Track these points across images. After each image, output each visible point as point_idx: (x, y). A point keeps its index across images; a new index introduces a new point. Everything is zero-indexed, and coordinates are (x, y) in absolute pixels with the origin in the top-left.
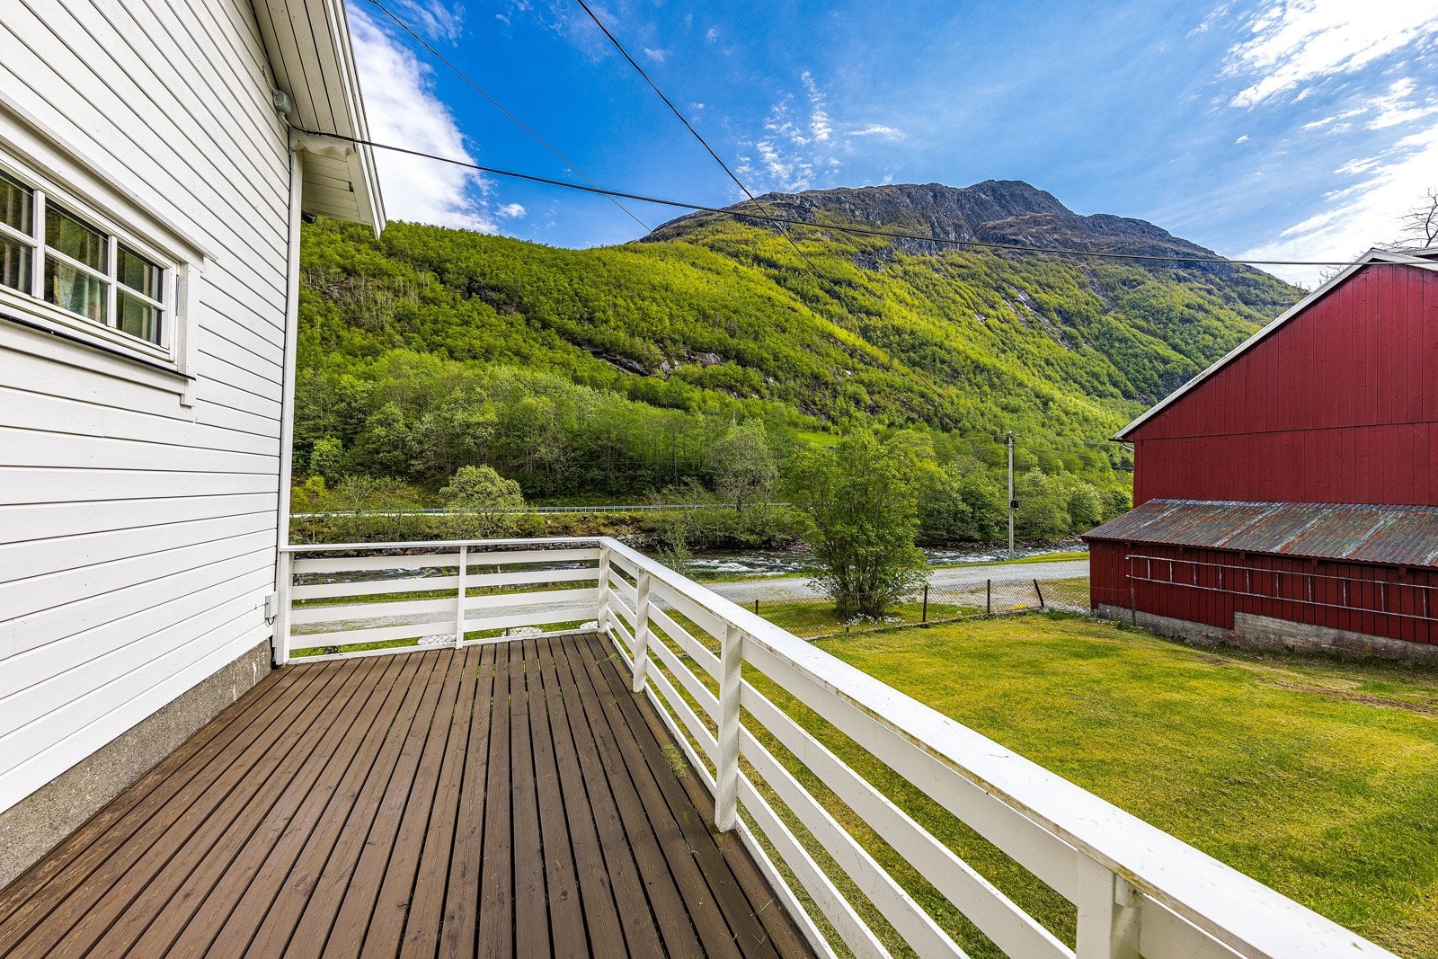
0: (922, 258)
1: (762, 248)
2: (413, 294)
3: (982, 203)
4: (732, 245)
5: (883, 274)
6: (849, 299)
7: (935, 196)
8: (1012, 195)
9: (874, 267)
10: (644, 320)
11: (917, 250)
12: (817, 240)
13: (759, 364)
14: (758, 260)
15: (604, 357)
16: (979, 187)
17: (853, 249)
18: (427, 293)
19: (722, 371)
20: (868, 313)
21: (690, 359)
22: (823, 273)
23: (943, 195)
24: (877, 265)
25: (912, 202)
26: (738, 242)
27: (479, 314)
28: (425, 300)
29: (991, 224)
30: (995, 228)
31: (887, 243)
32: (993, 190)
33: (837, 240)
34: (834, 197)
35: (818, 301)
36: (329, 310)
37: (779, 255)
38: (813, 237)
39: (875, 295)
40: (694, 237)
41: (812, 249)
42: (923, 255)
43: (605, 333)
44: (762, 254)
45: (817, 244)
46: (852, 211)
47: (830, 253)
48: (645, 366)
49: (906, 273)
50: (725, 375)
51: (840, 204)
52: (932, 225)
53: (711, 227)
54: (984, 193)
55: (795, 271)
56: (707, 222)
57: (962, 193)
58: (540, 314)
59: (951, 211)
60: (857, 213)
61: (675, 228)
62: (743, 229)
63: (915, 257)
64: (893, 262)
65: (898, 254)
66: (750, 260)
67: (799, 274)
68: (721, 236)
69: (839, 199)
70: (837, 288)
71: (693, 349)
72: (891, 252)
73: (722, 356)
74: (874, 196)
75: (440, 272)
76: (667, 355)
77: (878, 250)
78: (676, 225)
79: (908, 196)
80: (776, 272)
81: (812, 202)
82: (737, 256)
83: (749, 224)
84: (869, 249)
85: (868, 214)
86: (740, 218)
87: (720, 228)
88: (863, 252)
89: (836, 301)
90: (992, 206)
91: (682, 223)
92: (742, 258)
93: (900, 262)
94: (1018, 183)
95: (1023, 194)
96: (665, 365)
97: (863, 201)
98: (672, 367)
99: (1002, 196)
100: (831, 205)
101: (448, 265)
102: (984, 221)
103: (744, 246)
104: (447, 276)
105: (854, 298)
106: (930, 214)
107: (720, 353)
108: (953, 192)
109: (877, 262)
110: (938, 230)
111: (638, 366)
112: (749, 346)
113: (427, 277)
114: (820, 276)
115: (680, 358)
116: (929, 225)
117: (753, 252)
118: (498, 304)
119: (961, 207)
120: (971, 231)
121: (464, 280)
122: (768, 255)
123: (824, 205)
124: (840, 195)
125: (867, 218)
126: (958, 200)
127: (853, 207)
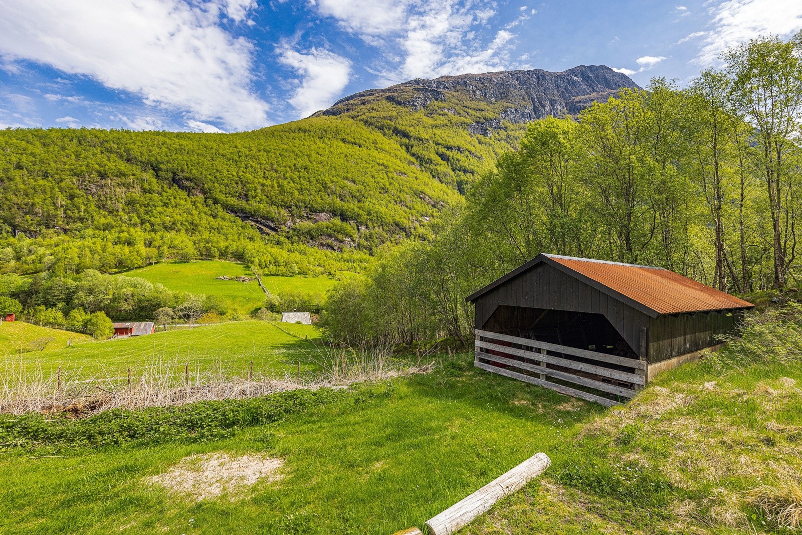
0: (522, 125)
1: (401, 122)
2: (138, 187)
3: (573, 83)
4: (380, 120)
5: (490, 138)
6: (454, 161)
7: (538, 78)
8: (597, 77)
9: (485, 133)
10: (281, 194)
11: (520, 119)
12: (443, 115)
13: (356, 218)
14: (396, 131)
15: (250, 220)
16: (572, 72)
17: (469, 120)
18: (146, 186)
19: (325, 226)
20: (465, 171)
21: (308, 217)
22: (440, 141)
23: (544, 77)
24: (487, 131)
25: (520, 83)
26: (385, 118)
27: (175, 198)
28: (144, 191)
29: (578, 98)
30: (580, 102)
31: (496, 115)
32: (582, 73)
33: (459, 114)
34: (461, 81)
35: (431, 162)
36: (89, 201)
37: (412, 129)
38: (441, 112)
39: (476, 156)
40: (356, 114)
41: (438, 122)
42: (524, 123)
43: (252, 205)
44: (400, 127)
45: (442, 118)
46: (474, 92)
47: (451, 124)
48: (275, 224)
49: (508, 137)
50: (327, 228)
51: (466, 86)
52: (533, 101)
53: (369, 105)
54: (576, 76)
55: (420, 140)
56: (368, 101)
57: (559, 76)
58: (214, 195)
59: (549, 89)
60: (477, 93)
61: (346, 105)
62: (390, 108)
63: (518, 124)
64: (500, 128)
65: (505, 123)
66: (391, 131)
67: (423, 142)
68: (374, 114)
69: (465, 82)
70: (448, 153)
71: (311, 211)
72: (499, 121)
73: (331, 214)
74: (491, 80)
75: (156, 170)
76: (293, 216)
77: (489, 120)
78: (347, 102)
79: (517, 80)
80: (407, 141)
81: (445, 85)
82: (382, 129)
83: (396, 104)
84: (482, 120)
85: (486, 94)
86: (390, 99)
87: (375, 106)
88: (477, 122)
89: (445, 162)
90: (580, 85)
91: (351, 101)
92: (386, 130)
93: (506, 129)
94: (603, 67)
95: (605, 76)
96: (289, 223)
97: (483, 84)
98: (294, 223)
99: (589, 77)
100: (459, 87)
101: (162, 166)
102: (574, 96)
103: (389, 121)
104: (160, 173)
105: (458, 160)
106: (532, 92)
107: (330, 212)
108: (552, 75)
109: (487, 129)
110: (537, 104)
111: (271, 224)
112: (351, 206)
113: (148, 176)
114: (437, 144)
115: (301, 217)
116: (531, 100)
117: (394, 125)
118: (189, 189)
119: (558, 86)
120: (564, 104)
121: (170, 175)
122: (403, 128)
123: (454, 87)
124: (466, 80)
125: (485, 96)
126: (555, 81)
127: (475, 88)
